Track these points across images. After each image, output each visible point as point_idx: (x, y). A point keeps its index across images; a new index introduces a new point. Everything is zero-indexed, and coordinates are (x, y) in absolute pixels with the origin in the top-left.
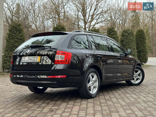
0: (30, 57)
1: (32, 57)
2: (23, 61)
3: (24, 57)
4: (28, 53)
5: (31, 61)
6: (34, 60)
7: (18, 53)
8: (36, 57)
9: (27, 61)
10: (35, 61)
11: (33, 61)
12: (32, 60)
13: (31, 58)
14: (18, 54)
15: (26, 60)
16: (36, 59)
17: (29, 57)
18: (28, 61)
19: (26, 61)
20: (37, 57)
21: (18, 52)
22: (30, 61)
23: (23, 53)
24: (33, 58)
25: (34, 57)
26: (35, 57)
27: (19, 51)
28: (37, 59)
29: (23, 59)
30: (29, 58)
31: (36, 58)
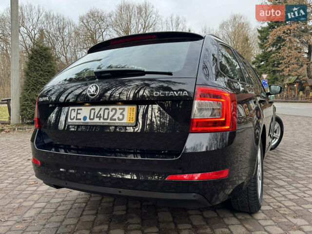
0: (97, 108)
1: (103, 107)
2: (75, 121)
3: (76, 108)
4: (92, 95)
5: (102, 120)
6: (112, 119)
7: (52, 94)
8: (117, 107)
9: (88, 120)
10: (117, 121)
11: (109, 121)
12: (104, 119)
13: (102, 112)
14: (53, 98)
15: (85, 118)
16: (118, 115)
17: (94, 109)
18: (90, 119)
19: (82, 121)
20: (124, 109)
21: (52, 92)
22: (96, 120)
23: (65, 95)
24: (107, 111)
25: (111, 107)
26: (116, 109)
27: (54, 90)
28: (121, 114)
29: (74, 114)
30: (93, 111)
31: (119, 112)
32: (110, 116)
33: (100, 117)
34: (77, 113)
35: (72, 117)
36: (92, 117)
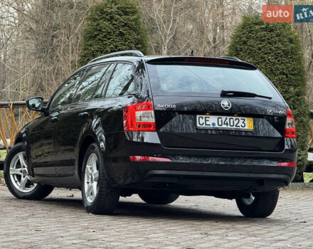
0: (224, 118)
1: (229, 118)
2: (204, 126)
3: (204, 116)
5: (229, 126)
6: (236, 126)
9: (217, 126)
10: (241, 128)
11: (234, 127)
12: (231, 126)
13: (228, 121)
15: (214, 124)
16: (241, 123)
17: (221, 118)
19: (211, 126)
20: (244, 120)
22: (224, 126)
24: (232, 120)
25: (234, 118)
26: (239, 119)
28: (243, 123)
29: (202, 121)
30: (220, 120)
31: (241, 121)
32: (235, 124)
33: (227, 124)
34: (206, 120)
35: (201, 123)
36: (220, 124)
